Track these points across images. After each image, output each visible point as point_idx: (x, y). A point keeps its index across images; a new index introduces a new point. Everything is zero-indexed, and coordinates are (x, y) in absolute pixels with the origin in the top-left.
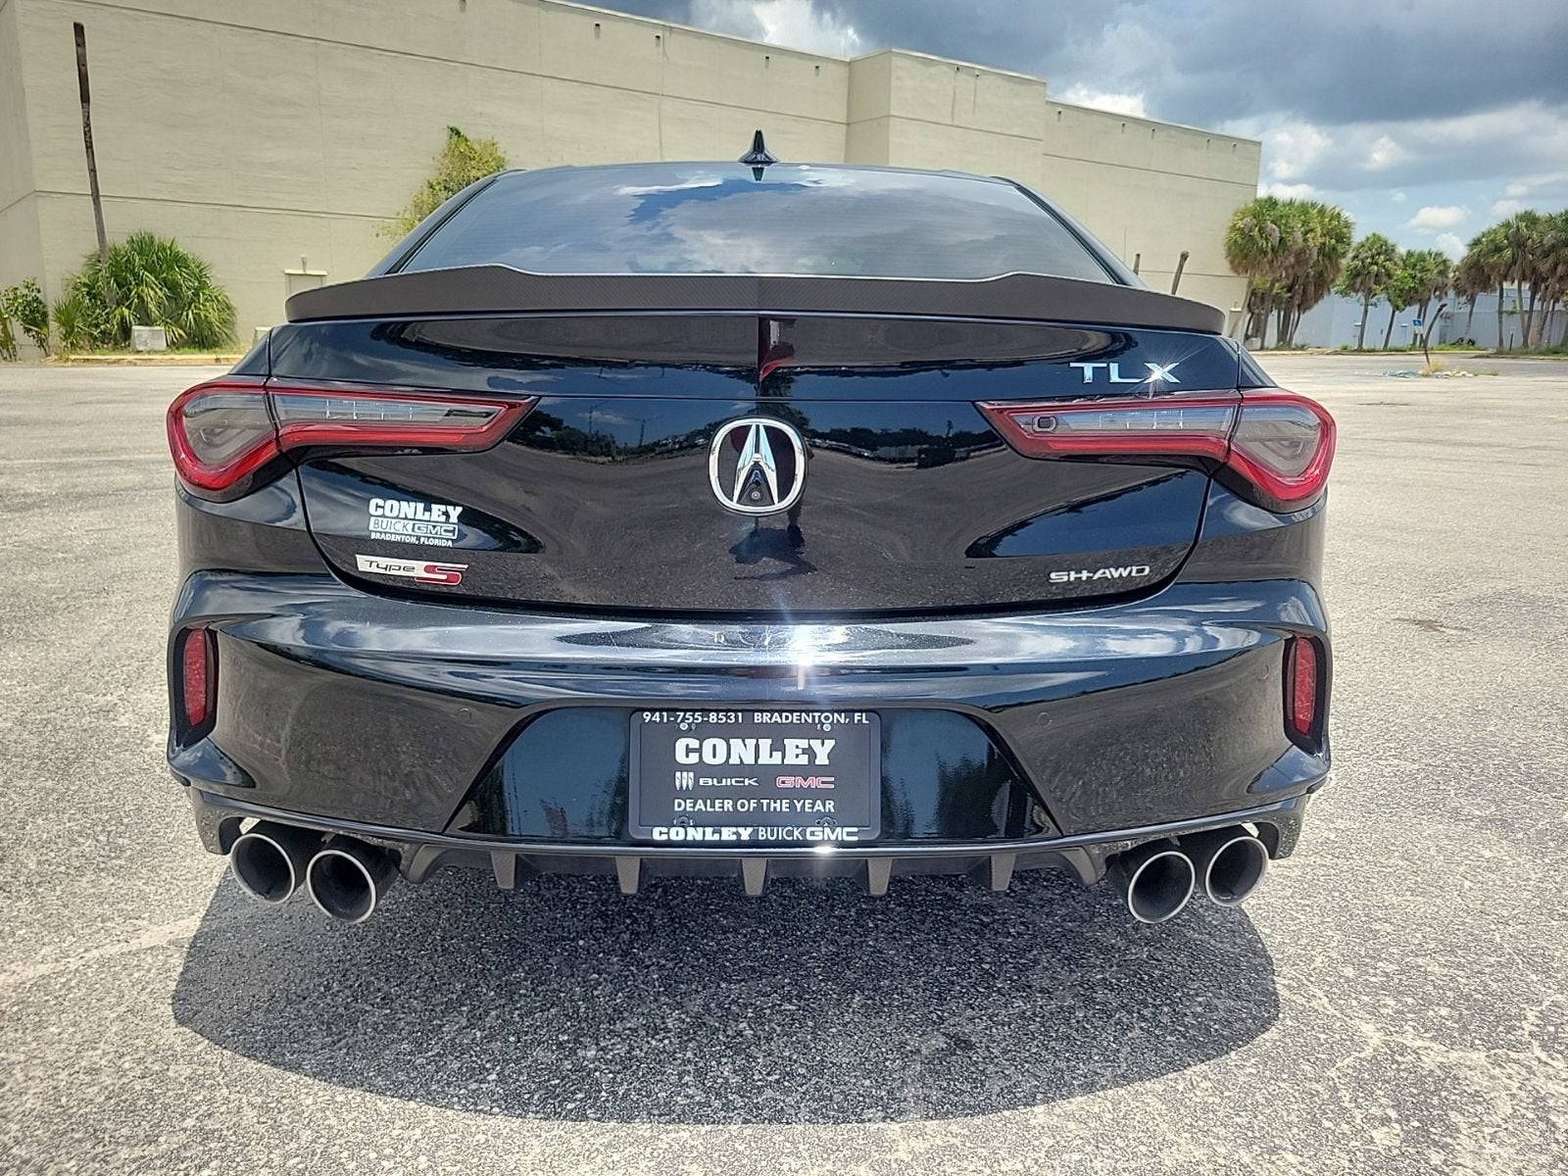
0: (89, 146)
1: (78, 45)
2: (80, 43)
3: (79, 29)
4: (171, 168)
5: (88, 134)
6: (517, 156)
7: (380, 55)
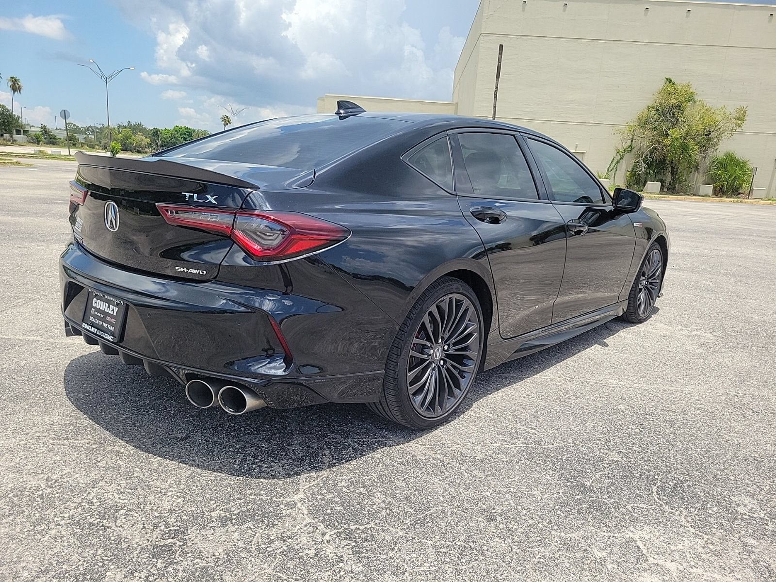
0: (495, 97)
1: (499, 54)
2: (501, 53)
3: (501, 47)
4: (527, 104)
5: (496, 91)
6: (703, 91)
7: (637, 44)
